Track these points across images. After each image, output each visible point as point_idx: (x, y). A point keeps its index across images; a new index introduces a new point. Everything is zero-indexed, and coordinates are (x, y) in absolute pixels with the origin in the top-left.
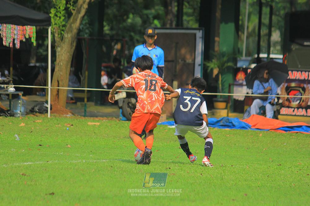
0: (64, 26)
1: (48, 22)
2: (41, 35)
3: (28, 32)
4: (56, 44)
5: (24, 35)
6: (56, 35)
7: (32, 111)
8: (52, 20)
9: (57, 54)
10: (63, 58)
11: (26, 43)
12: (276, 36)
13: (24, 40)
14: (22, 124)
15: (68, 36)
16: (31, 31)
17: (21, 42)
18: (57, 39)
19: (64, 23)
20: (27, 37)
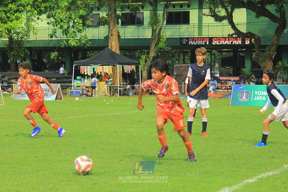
0: (145, 65)
1: (139, 64)
2: (137, 68)
3: (133, 67)
4: (142, 71)
5: (132, 69)
6: (142, 68)
7: (135, 94)
8: (141, 63)
9: (143, 74)
10: (145, 76)
11: (132, 71)
12: (217, 65)
13: (132, 70)
14: (132, 99)
15: (146, 68)
16: (134, 67)
17: (131, 71)
18: (142, 69)
19: (144, 64)
20: (133, 69)
